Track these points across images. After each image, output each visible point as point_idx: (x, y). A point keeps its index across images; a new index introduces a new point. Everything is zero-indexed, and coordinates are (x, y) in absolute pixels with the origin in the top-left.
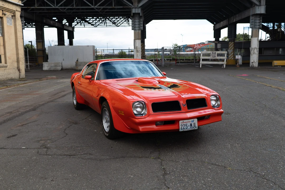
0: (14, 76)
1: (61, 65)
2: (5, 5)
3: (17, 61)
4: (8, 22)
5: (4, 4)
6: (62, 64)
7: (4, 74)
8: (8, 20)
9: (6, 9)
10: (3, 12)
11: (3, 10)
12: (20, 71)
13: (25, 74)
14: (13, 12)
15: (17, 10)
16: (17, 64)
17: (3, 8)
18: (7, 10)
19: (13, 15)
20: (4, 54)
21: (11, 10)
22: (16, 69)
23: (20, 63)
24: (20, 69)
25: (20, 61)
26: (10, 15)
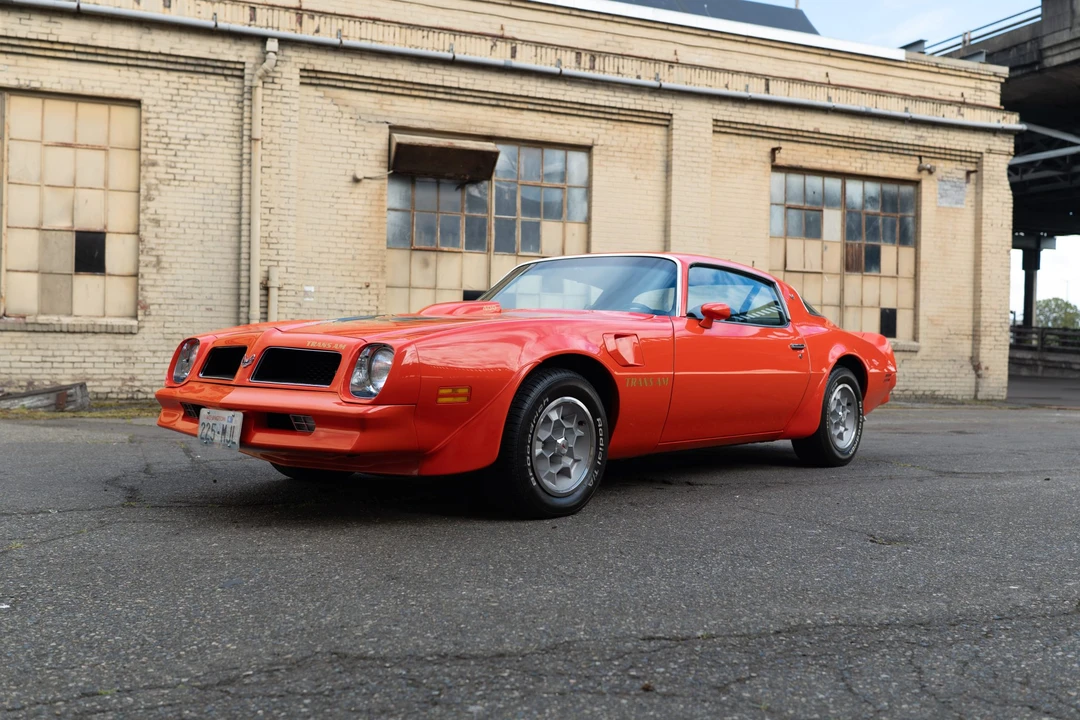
0: (945, 389)
2: (929, 140)
3: (974, 336)
4: (942, 197)
5: (925, 134)
8: (947, 187)
9: (935, 153)
10: (921, 162)
11: (920, 157)
12: (981, 372)
13: (1006, 385)
14: (971, 157)
15: (991, 147)
16: (973, 345)
17: (922, 149)
18: (940, 153)
19: (972, 168)
20: (911, 306)
21: (961, 151)
22: (962, 363)
23: (986, 342)
24: (983, 366)
25: (982, 333)
26: (956, 170)
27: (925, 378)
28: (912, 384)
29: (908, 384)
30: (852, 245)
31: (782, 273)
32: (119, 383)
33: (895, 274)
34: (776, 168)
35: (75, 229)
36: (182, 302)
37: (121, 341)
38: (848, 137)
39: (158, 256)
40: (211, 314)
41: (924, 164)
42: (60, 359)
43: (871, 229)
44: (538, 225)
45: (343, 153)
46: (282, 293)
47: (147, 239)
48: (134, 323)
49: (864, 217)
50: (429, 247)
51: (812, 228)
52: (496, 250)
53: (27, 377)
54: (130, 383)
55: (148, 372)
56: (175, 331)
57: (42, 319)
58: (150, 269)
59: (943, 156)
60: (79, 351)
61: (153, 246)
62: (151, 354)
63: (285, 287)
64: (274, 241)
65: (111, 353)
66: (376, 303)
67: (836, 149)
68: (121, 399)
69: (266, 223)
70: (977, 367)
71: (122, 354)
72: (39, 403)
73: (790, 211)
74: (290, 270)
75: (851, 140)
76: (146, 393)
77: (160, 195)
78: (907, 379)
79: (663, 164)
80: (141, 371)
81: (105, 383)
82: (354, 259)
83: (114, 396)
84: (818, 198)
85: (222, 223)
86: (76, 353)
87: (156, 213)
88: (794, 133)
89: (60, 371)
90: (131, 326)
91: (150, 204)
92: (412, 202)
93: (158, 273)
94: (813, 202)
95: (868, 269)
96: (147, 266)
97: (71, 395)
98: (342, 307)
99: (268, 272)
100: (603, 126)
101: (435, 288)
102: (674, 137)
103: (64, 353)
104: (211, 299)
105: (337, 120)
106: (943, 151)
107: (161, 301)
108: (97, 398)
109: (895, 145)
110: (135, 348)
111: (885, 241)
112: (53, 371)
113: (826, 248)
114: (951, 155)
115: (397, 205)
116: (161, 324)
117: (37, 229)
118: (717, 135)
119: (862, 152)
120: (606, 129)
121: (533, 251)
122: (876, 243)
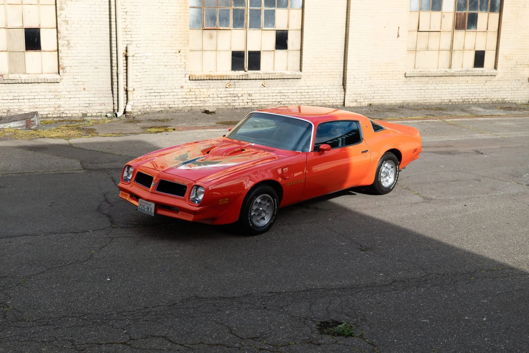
7: (482, 90)
20: (495, 49)
22: (523, 81)
27: (499, 91)
28: (491, 95)
29: (489, 95)
30: (460, 14)
31: (416, 32)
32: (53, 109)
33: (486, 30)
35: (25, 27)
36: (82, 64)
37: (52, 87)
39: (68, 40)
40: (97, 70)
42: (22, 98)
43: (473, 3)
44: (274, 11)
46: (134, 58)
47: (62, 32)
48: (58, 77)
50: (213, 28)
51: (436, 5)
52: (250, 27)
53: (7, 107)
54: (58, 109)
55: (67, 103)
56: (79, 80)
57: (11, 76)
58: (65, 48)
60: (31, 92)
61: (65, 35)
62: (67, 93)
63: (136, 55)
64: (129, 30)
65: (47, 93)
66: (185, 61)
68: (54, 117)
69: (124, 20)
71: (53, 94)
72: (18, 125)
74: (138, 45)
76: (67, 114)
77: (67, 7)
78: (488, 92)
80: (63, 103)
81: (45, 109)
82: (172, 37)
83: (51, 116)
85: (101, 21)
86: (30, 94)
87: (66, 17)
89: (23, 104)
90: (57, 79)
91: (62, 12)
92: (203, 2)
93: (69, 49)
95: (469, 28)
96: (63, 46)
97: (33, 121)
98: (166, 64)
99: (127, 47)
101: (216, 50)
103: (24, 94)
104: (97, 62)
107: (71, 65)
108: (42, 117)
110: (59, 90)
111: (481, 10)
112: (19, 104)
113: (444, 16)
115: (195, 5)
116: (72, 77)
117: (4, 28)
121: (271, 27)
122: (475, 12)
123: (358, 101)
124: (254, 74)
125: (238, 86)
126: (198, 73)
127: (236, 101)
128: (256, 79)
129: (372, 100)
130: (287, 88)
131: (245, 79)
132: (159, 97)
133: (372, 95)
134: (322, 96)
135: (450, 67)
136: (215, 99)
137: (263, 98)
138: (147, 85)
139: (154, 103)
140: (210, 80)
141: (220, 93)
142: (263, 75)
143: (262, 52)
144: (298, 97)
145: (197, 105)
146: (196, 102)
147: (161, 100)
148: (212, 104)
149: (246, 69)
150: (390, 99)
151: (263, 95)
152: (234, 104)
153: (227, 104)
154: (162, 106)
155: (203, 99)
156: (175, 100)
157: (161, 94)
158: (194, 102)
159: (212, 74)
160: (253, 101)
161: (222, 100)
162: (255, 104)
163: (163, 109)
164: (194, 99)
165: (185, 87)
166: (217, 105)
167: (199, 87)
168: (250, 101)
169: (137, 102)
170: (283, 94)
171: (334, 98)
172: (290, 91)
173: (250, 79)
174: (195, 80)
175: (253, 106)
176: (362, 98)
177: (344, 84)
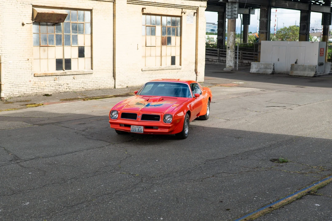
1: (272, 67)
2: (185, 3)
3: (195, 63)
4: (188, 21)
6: (274, 65)
7: (176, 76)
8: (189, 18)
9: (186, 7)
10: (182, 10)
11: (182, 8)
12: (197, 74)
13: (204, 77)
14: (195, 8)
15: (201, 5)
16: (195, 66)
17: (183, 6)
18: (187, 7)
19: (195, 11)
20: (180, 55)
21: (193, 6)
22: (193, 71)
23: (199, 65)
24: (198, 72)
25: (198, 62)
26: (191, 12)
27: (183, 77)
30: (163, 37)
31: (145, 47)
33: (175, 45)
34: (143, 14)
38: (163, 4)
41: (183, 11)
43: (169, 31)
44: (77, 36)
45: (18, 15)
49: (167, 28)
50: (45, 45)
51: (153, 32)
52: (65, 45)
59: (188, 8)
63: (5, 62)
66: (31, 65)
67: (160, 7)
70: (196, 73)
73: (147, 27)
74: (6, 56)
75: (164, 4)
79: (113, 15)
82: (24, 51)
84: (155, 23)
88: (149, 3)
92: (40, 31)
94: (154, 24)
95: (168, 44)
98: (21, 67)
100: (95, 3)
102: (116, 6)
105: (16, 4)
106: (188, 7)
109: (176, 5)
111: (172, 35)
113: (157, 38)
114: (190, 8)
115: (35, 32)
118: (128, 4)
119: (167, 8)
120: (96, 4)
121: (76, 45)
122: (170, 36)
123: (122, 85)
124: (69, 72)
125: (61, 79)
126: (38, 72)
127: (61, 88)
128: (70, 75)
129: (128, 84)
130: (86, 79)
131: (64, 75)
132: (18, 88)
133: (128, 81)
134: (104, 83)
135: (161, 65)
136: (49, 87)
137: (74, 85)
138: (10, 81)
139: (15, 92)
140: (45, 76)
141: (51, 83)
142: (74, 72)
143: (72, 59)
144: (92, 84)
145: (40, 91)
146: (39, 90)
147: (19, 90)
148: (47, 91)
149: (64, 70)
150: (136, 83)
151: (74, 84)
152: (60, 90)
153: (56, 90)
154: (20, 93)
155: (43, 88)
156: (27, 89)
157: (19, 86)
158: (38, 90)
159: (47, 72)
160: (69, 87)
161: (53, 88)
162: (70, 89)
163: (20, 95)
164: (38, 88)
165: (32, 81)
166: (50, 91)
167: (40, 81)
168: (68, 87)
169: (6, 91)
170: (85, 83)
171: (110, 84)
172: (88, 81)
173: (67, 75)
174: (38, 76)
175: (69, 91)
176: (123, 83)
177: (114, 76)
